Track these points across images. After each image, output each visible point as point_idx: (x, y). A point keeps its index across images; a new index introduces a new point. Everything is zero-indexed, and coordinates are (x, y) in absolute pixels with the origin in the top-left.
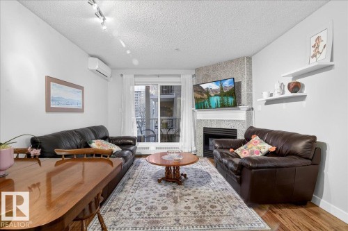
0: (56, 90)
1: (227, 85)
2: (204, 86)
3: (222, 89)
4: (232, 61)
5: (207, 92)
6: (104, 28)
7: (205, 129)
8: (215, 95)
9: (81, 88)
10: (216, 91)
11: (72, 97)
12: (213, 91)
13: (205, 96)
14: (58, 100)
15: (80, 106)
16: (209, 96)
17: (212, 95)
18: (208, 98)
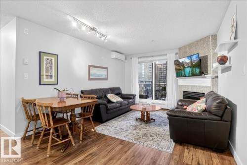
0: (93, 71)
1: (195, 59)
2: (181, 61)
3: (191, 62)
4: (201, 40)
5: (182, 64)
6: (106, 41)
7: (184, 92)
8: (188, 67)
9: (107, 68)
10: (188, 63)
11: (102, 73)
12: (186, 63)
13: (182, 67)
14: (94, 75)
15: (106, 77)
16: (184, 67)
17: (186, 66)
18: (184, 69)
